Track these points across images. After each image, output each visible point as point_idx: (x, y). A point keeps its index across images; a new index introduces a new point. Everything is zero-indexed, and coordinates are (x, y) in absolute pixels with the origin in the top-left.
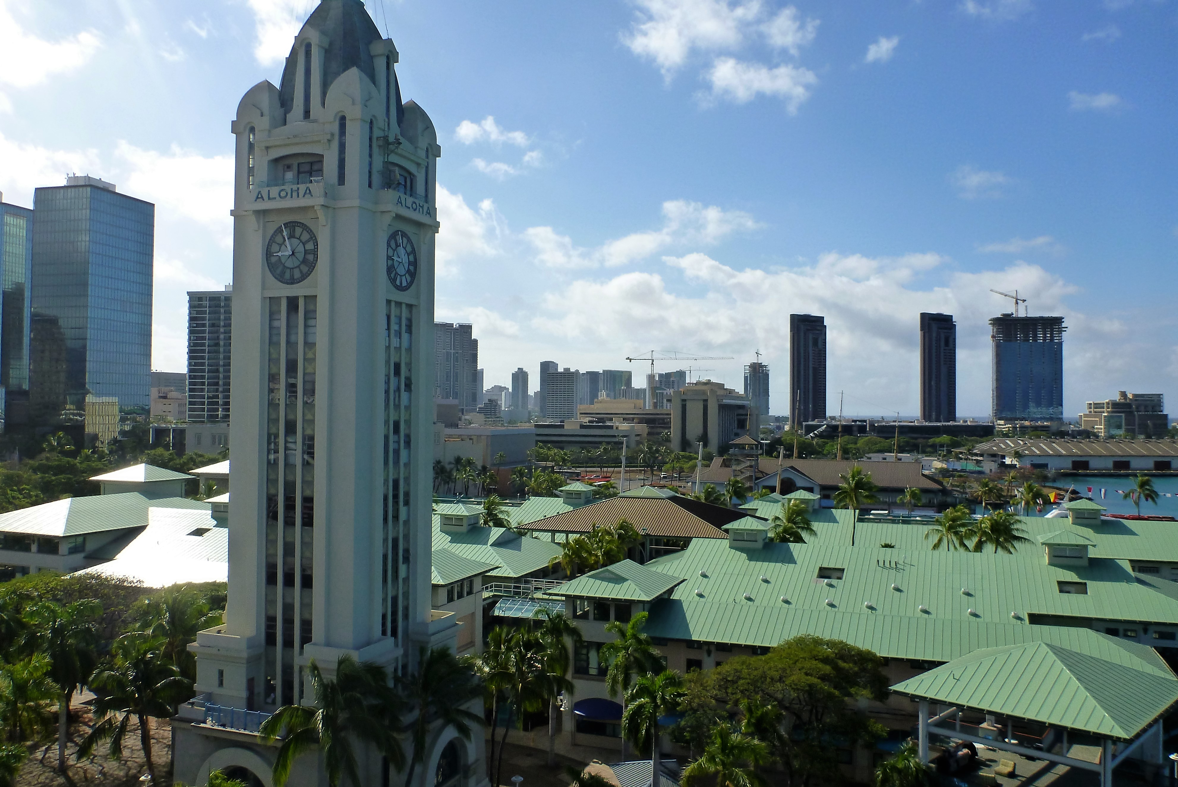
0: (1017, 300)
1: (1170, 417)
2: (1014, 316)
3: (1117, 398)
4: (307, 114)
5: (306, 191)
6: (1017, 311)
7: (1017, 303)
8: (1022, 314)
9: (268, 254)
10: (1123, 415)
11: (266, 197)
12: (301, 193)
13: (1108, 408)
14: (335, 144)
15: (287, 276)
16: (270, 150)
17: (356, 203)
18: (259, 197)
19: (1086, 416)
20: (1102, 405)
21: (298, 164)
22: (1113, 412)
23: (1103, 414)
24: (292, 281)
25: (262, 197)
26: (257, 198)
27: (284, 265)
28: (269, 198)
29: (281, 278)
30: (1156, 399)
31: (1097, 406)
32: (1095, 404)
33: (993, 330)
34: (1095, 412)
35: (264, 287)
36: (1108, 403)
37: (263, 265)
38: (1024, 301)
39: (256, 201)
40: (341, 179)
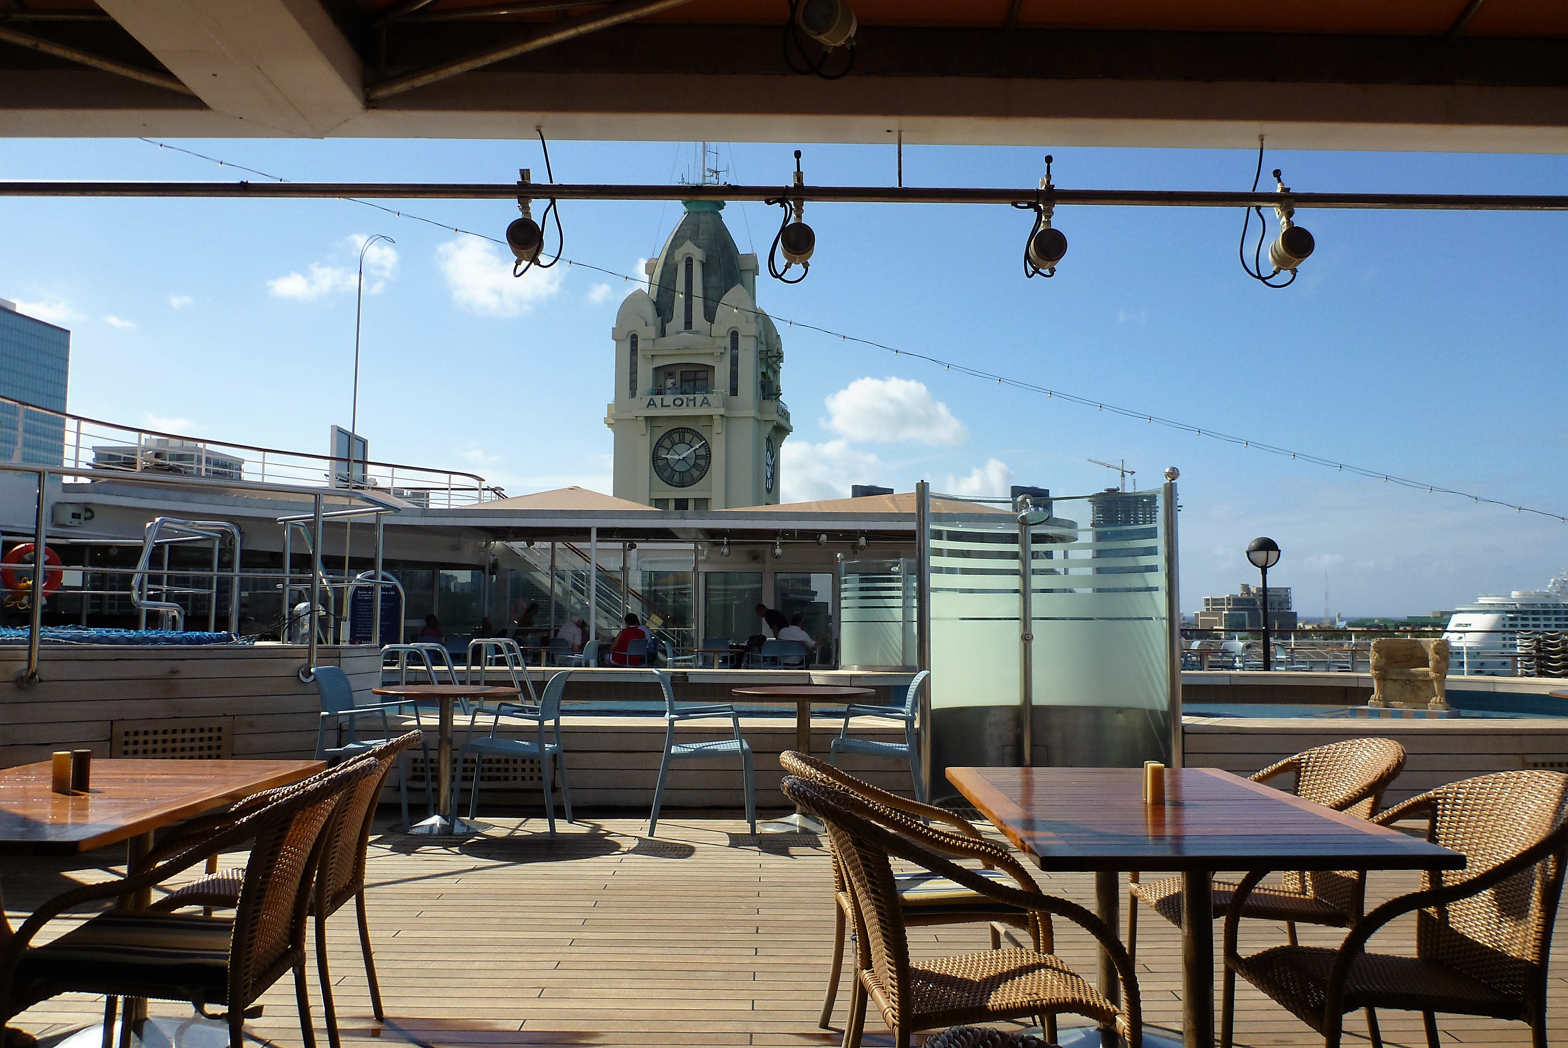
0: (1123, 471)
1: (1298, 615)
2: (1120, 491)
3: (1238, 592)
4: (688, 324)
5: (703, 401)
6: (1123, 485)
7: (1123, 476)
8: (1129, 489)
9: (655, 458)
10: (1246, 613)
11: (658, 403)
12: (698, 403)
13: (1229, 604)
14: (727, 359)
15: (677, 478)
16: (655, 358)
17: (753, 413)
18: (651, 403)
19: (1202, 614)
20: (1222, 602)
21: (682, 372)
22: (1234, 610)
23: (1224, 612)
24: (682, 485)
25: (654, 404)
26: (649, 404)
27: (672, 468)
28: (662, 406)
29: (669, 481)
30: (1283, 593)
31: (1216, 602)
32: (1213, 600)
33: (1093, 508)
34: (1213, 609)
35: (651, 490)
36: (1228, 599)
37: (650, 467)
38: (1133, 473)
39: (648, 407)
40: (734, 391)
